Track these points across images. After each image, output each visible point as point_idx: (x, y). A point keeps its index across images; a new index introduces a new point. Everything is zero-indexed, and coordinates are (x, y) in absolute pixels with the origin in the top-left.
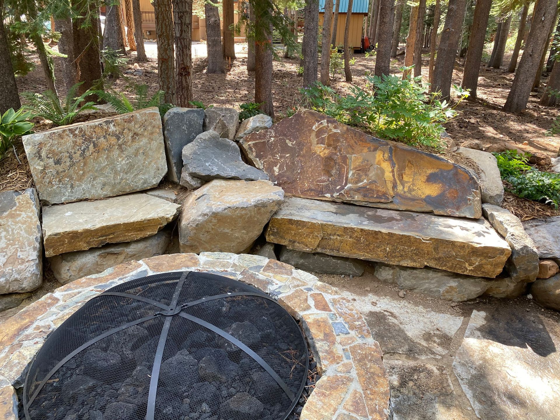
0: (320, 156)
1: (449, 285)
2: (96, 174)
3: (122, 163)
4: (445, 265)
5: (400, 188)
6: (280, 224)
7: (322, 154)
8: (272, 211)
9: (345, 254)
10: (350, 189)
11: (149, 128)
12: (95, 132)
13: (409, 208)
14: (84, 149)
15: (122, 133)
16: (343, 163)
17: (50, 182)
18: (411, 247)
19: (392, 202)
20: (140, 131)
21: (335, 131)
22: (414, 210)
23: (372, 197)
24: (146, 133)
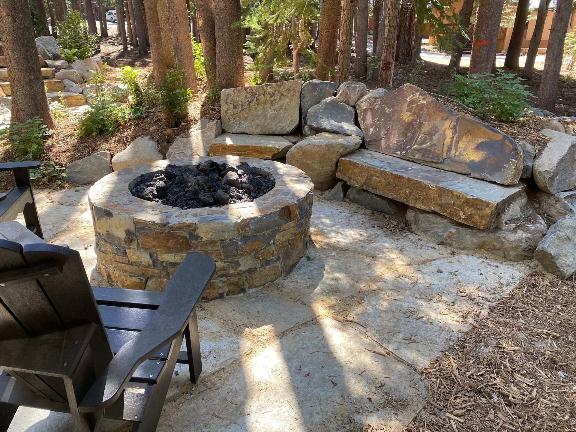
0: (405, 121)
1: (450, 231)
2: (255, 118)
3: (271, 112)
4: (446, 212)
5: (453, 152)
6: (344, 164)
7: (406, 120)
8: (338, 152)
9: (380, 193)
10: (416, 149)
11: (292, 92)
12: (258, 91)
13: (453, 170)
14: (251, 101)
15: (274, 93)
16: (418, 128)
17: (229, 119)
18: (422, 192)
19: (441, 163)
20: (285, 93)
21: (422, 102)
22: (456, 171)
23: (429, 157)
24: (289, 96)
